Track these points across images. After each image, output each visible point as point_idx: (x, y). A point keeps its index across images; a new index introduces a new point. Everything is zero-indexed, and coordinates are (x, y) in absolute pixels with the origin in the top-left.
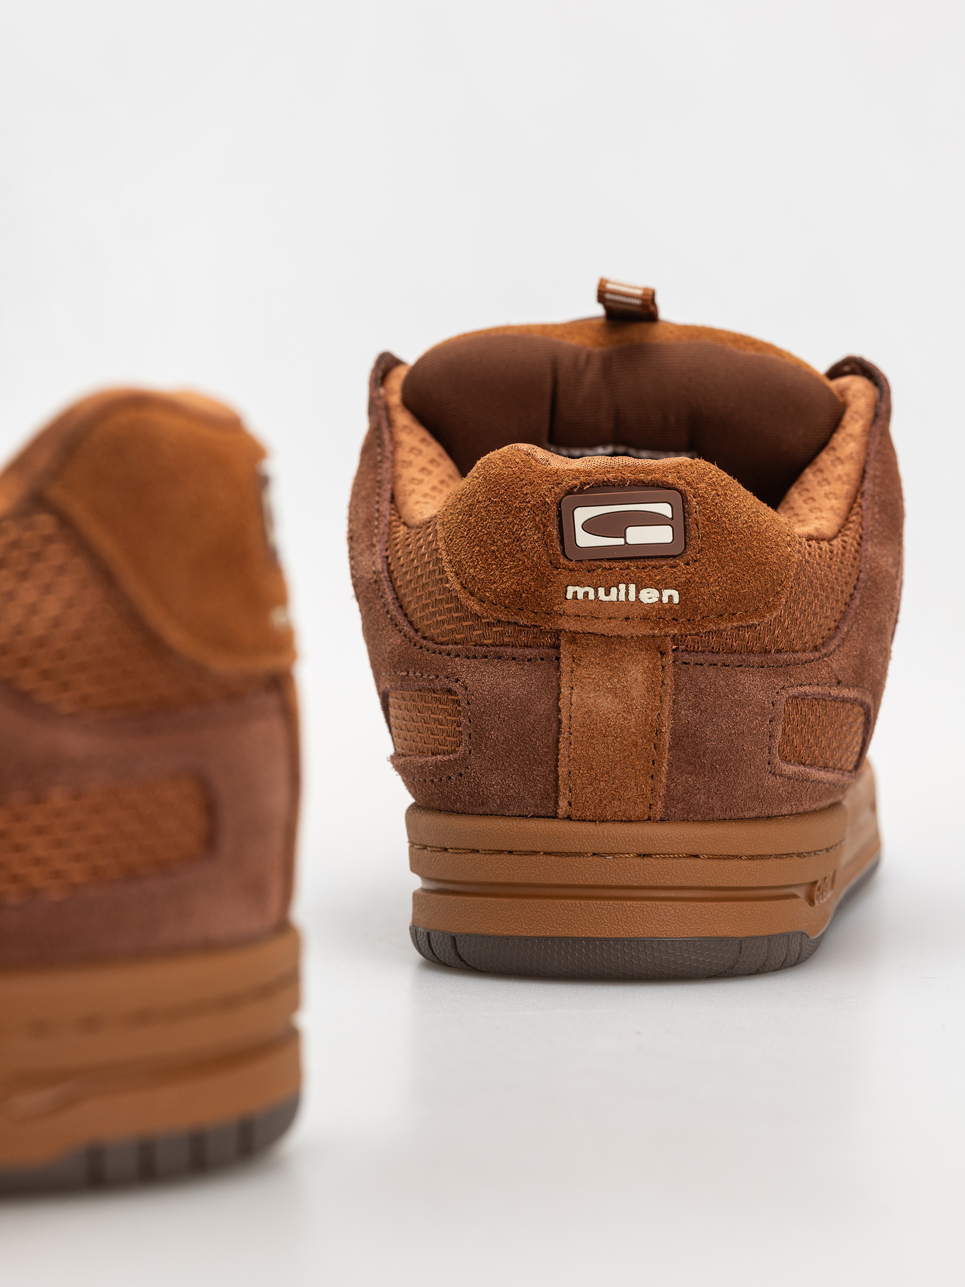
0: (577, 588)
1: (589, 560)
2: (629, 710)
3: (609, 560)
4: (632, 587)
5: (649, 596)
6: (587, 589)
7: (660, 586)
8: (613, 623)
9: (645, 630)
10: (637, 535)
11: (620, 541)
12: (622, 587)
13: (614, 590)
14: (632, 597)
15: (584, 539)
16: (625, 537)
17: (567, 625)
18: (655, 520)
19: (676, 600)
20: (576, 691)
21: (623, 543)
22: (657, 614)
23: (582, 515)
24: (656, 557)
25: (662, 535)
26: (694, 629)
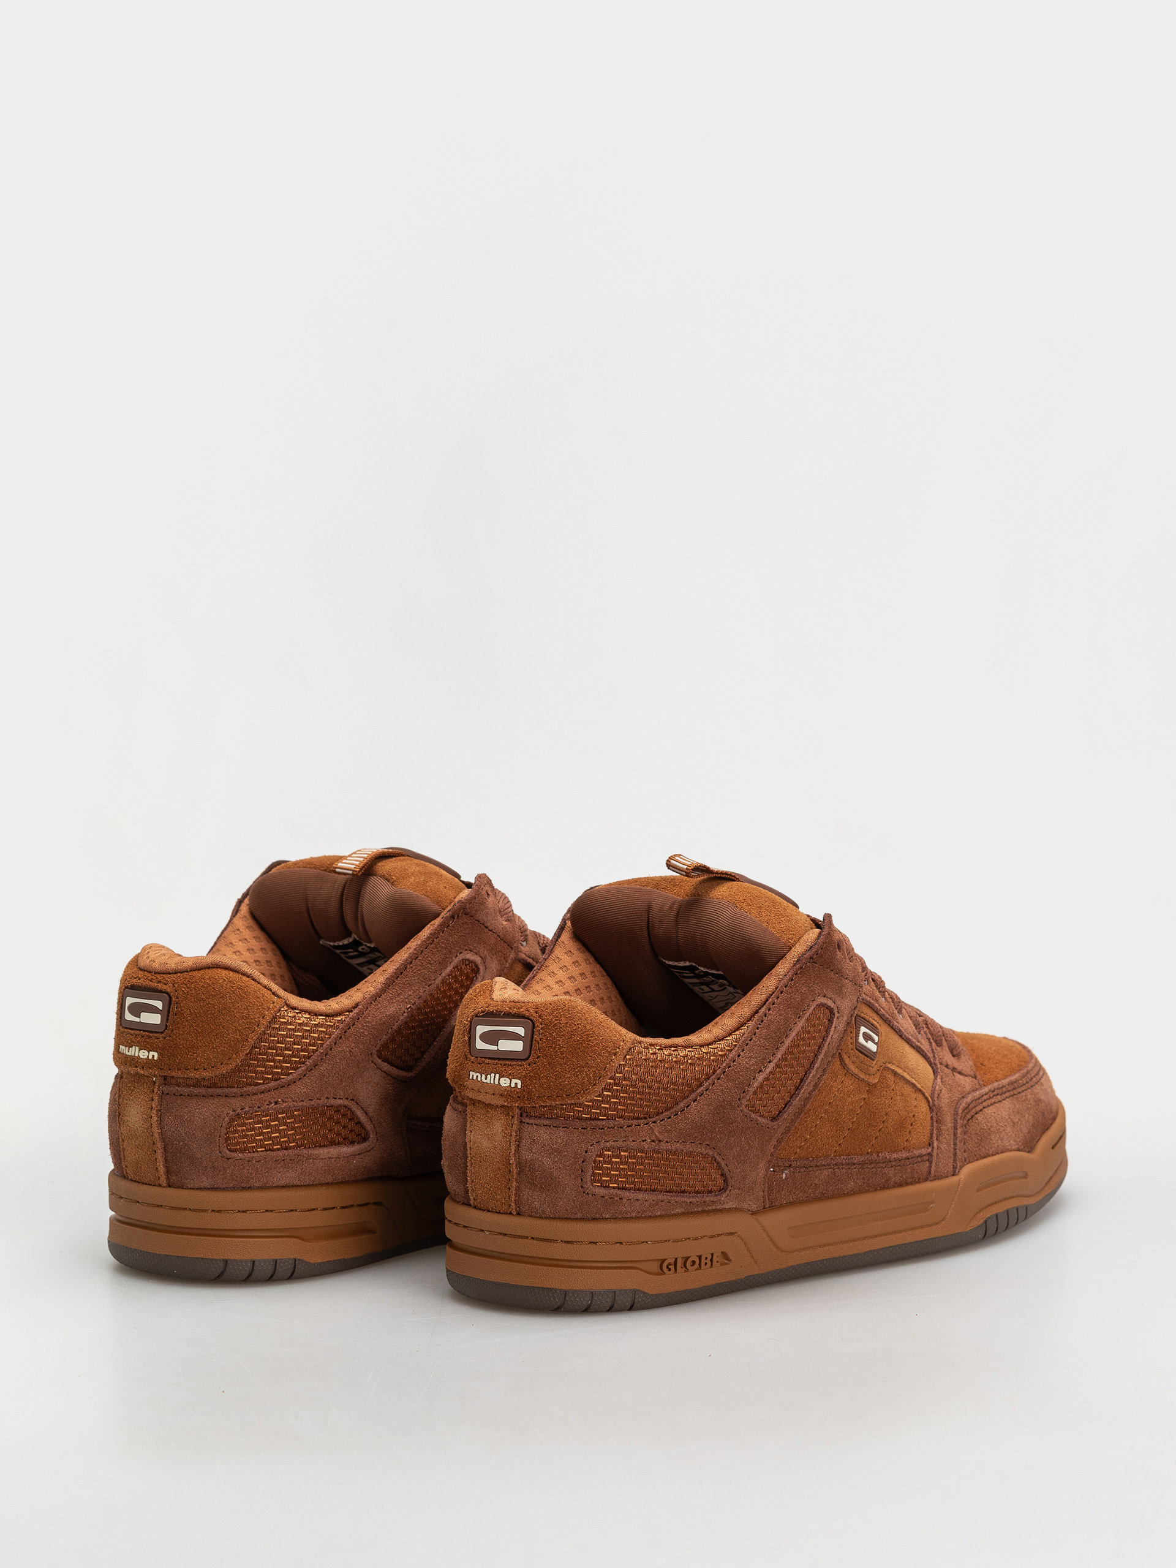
0: (474, 1073)
1: (481, 1057)
2: (495, 1148)
3: (490, 1058)
4: (497, 1075)
5: (505, 1082)
6: (478, 1074)
7: (511, 1077)
8: (488, 1096)
9: (501, 1102)
10: (505, 1045)
11: (495, 1048)
12: (493, 1075)
13: (489, 1076)
14: (497, 1083)
15: (480, 1045)
16: (497, 1046)
17: (471, 1095)
18: (515, 1037)
19: (519, 1086)
20: (473, 1133)
21: (496, 1049)
22: (508, 1093)
23: (480, 1030)
24: (511, 1059)
25: (517, 1046)
26: (529, 1104)
